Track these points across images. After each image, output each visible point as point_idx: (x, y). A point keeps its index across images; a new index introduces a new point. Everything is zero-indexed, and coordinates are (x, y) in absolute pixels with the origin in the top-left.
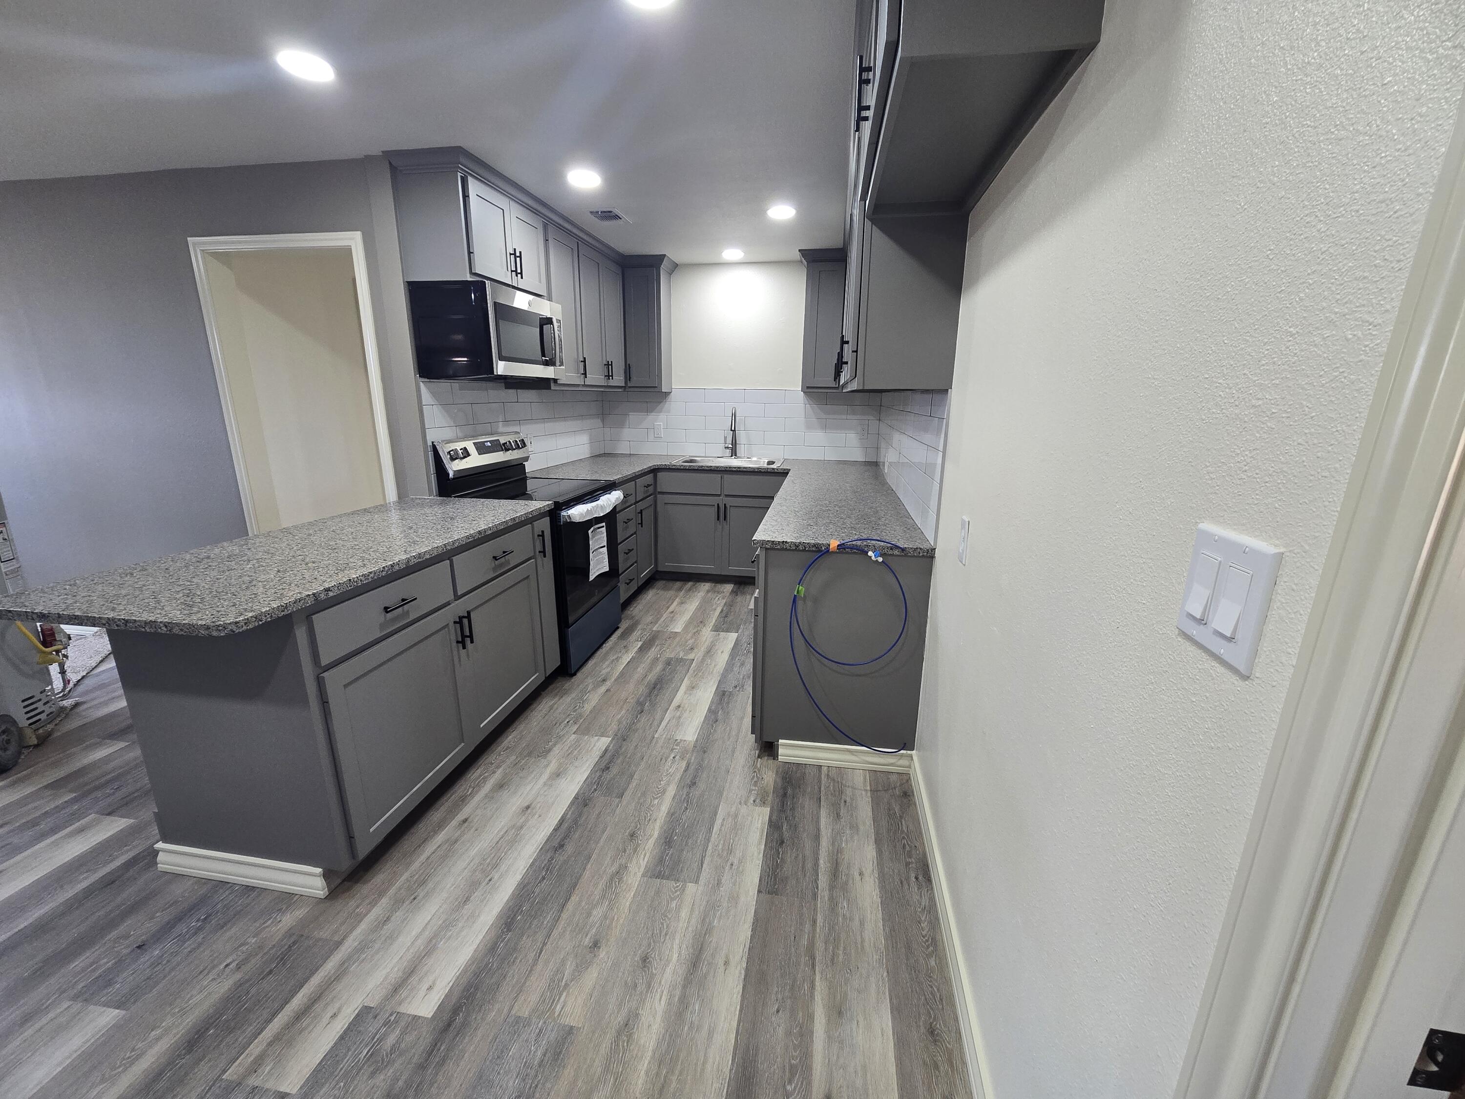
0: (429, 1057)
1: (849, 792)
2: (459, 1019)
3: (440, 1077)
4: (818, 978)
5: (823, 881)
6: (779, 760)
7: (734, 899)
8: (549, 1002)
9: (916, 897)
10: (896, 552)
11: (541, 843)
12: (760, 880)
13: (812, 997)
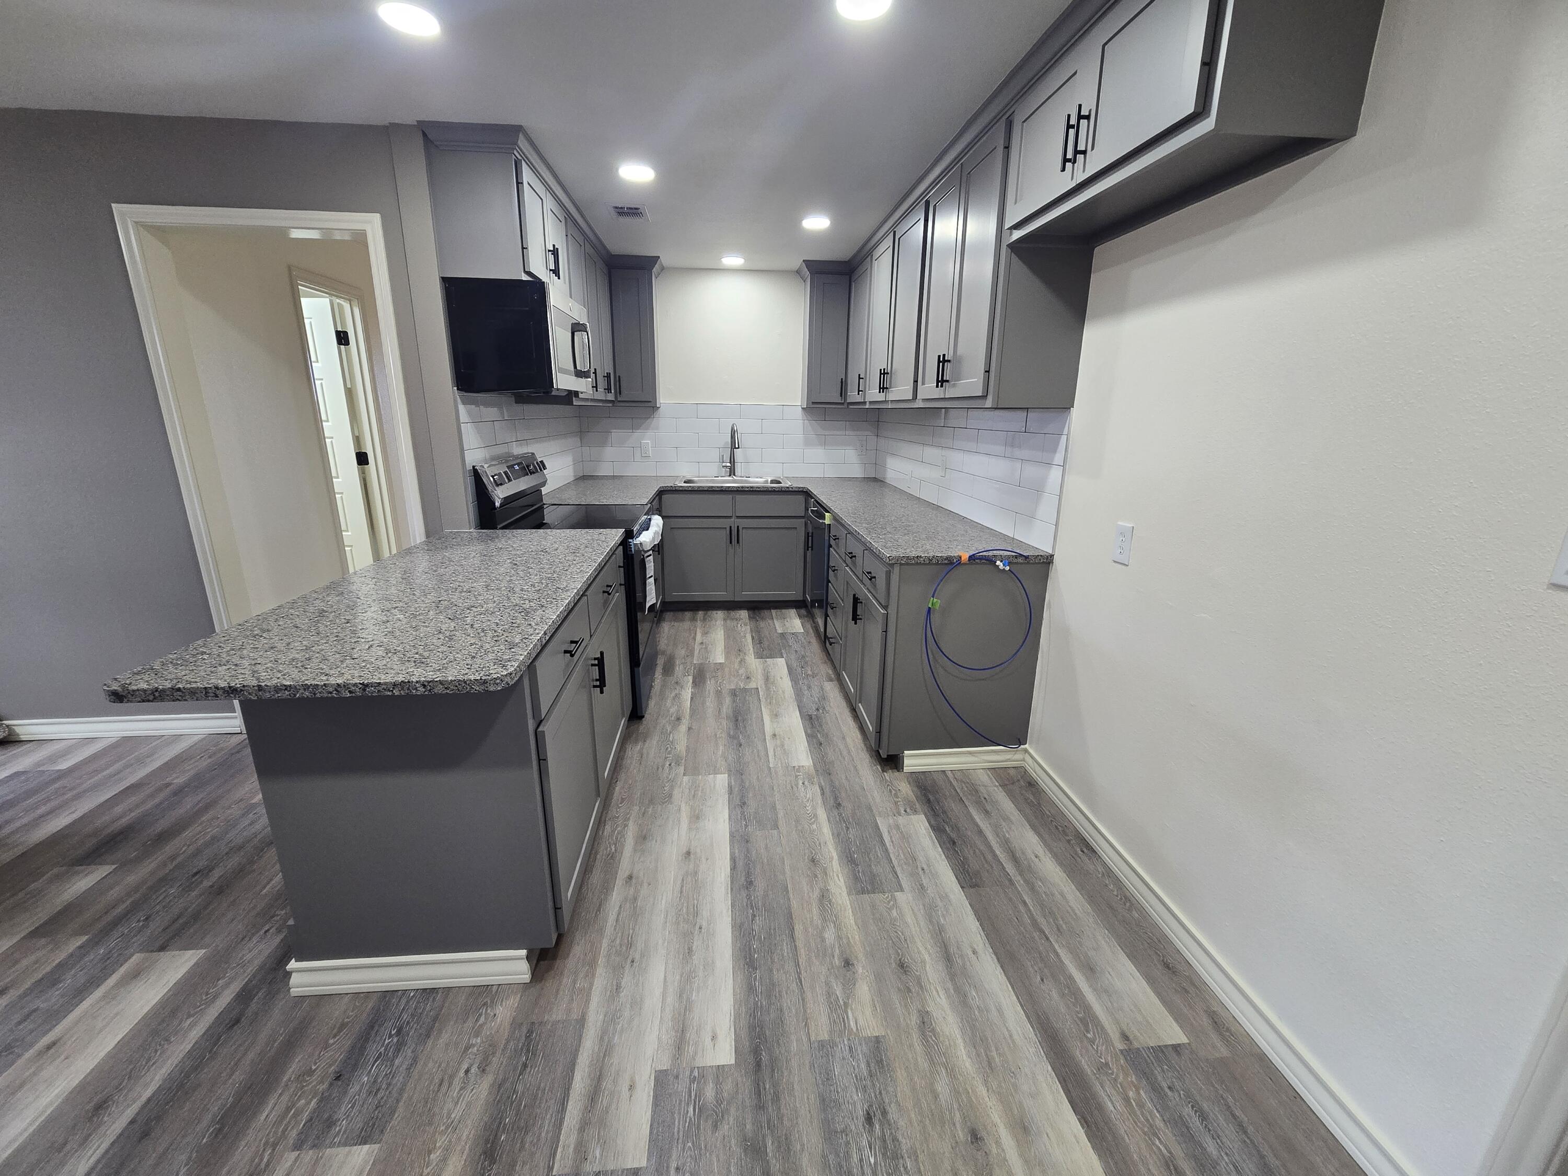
0: (760, 1098)
1: (982, 789)
2: (765, 1057)
3: (783, 1111)
4: (1056, 946)
5: (1010, 868)
6: (905, 771)
7: (944, 897)
8: (840, 1021)
9: (1092, 867)
10: (1020, 560)
11: (727, 884)
12: (957, 878)
13: (1061, 962)
